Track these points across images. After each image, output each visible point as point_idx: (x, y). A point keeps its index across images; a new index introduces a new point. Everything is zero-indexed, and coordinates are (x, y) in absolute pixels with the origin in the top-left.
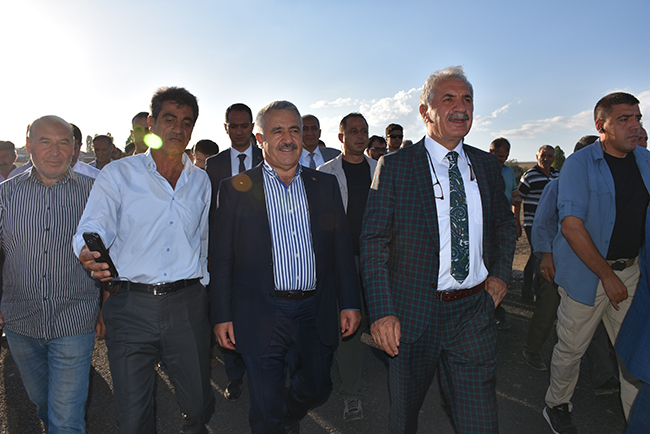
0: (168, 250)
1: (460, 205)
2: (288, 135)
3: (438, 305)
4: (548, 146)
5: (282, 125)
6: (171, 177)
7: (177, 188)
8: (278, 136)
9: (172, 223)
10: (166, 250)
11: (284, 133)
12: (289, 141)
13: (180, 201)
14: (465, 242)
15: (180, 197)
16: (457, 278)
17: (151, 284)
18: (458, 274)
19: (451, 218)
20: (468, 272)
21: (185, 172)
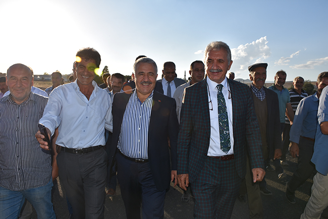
0: (84, 131)
1: (223, 113)
2: (146, 77)
3: (218, 162)
4: (300, 77)
5: (143, 71)
6: (87, 94)
7: (90, 100)
8: (142, 76)
9: (87, 117)
10: (83, 131)
11: (145, 76)
12: (146, 80)
13: (92, 106)
14: (227, 132)
15: (91, 104)
16: (224, 151)
17: (75, 149)
18: (225, 149)
19: (219, 120)
20: (230, 147)
21: (94, 91)
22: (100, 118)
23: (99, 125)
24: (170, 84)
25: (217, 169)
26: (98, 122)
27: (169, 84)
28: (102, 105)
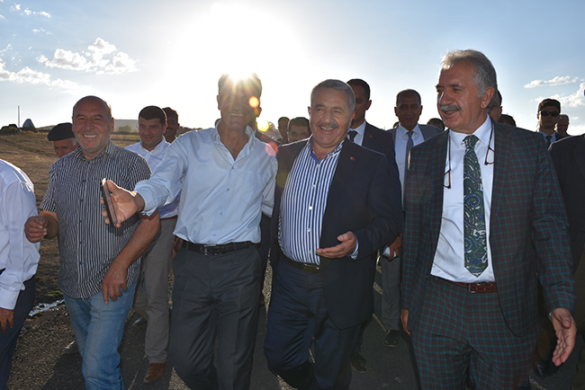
0: (221, 214)
1: (473, 193)
2: (328, 114)
7: (238, 159)
8: (321, 113)
10: (219, 213)
11: (325, 112)
12: (328, 121)
13: (239, 171)
14: (480, 232)
15: (239, 167)
16: (471, 271)
17: (202, 245)
18: (474, 266)
19: (465, 207)
20: (486, 265)
21: (248, 145)
22: (252, 193)
23: (250, 206)
24: (413, 138)
25: (463, 309)
26: (248, 200)
27: (410, 137)
28: (259, 170)
